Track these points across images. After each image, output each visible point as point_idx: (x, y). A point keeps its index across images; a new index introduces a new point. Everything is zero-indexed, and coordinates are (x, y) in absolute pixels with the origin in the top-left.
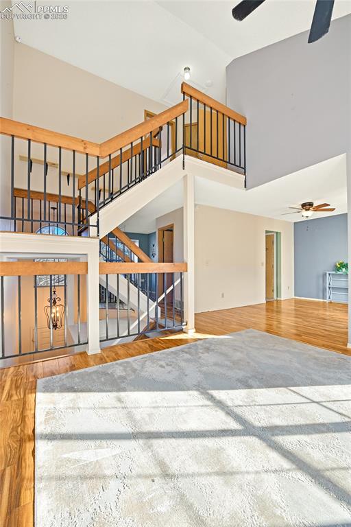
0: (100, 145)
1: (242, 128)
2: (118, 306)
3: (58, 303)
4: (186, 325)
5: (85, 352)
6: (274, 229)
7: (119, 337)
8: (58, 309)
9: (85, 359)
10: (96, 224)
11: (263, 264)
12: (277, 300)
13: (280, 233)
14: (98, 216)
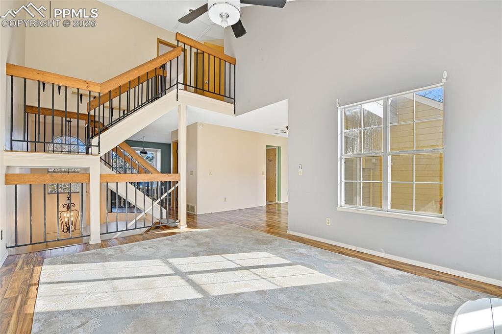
0: (101, 84)
1: (232, 66)
2: (135, 211)
3: (73, 208)
4: (180, 222)
5: (88, 243)
6: (274, 144)
7: (117, 231)
8: (72, 214)
9: (87, 246)
10: (97, 145)
11: (263, 173)
12: (278, 203)
13: (281, 147)
14: (99, 139)
